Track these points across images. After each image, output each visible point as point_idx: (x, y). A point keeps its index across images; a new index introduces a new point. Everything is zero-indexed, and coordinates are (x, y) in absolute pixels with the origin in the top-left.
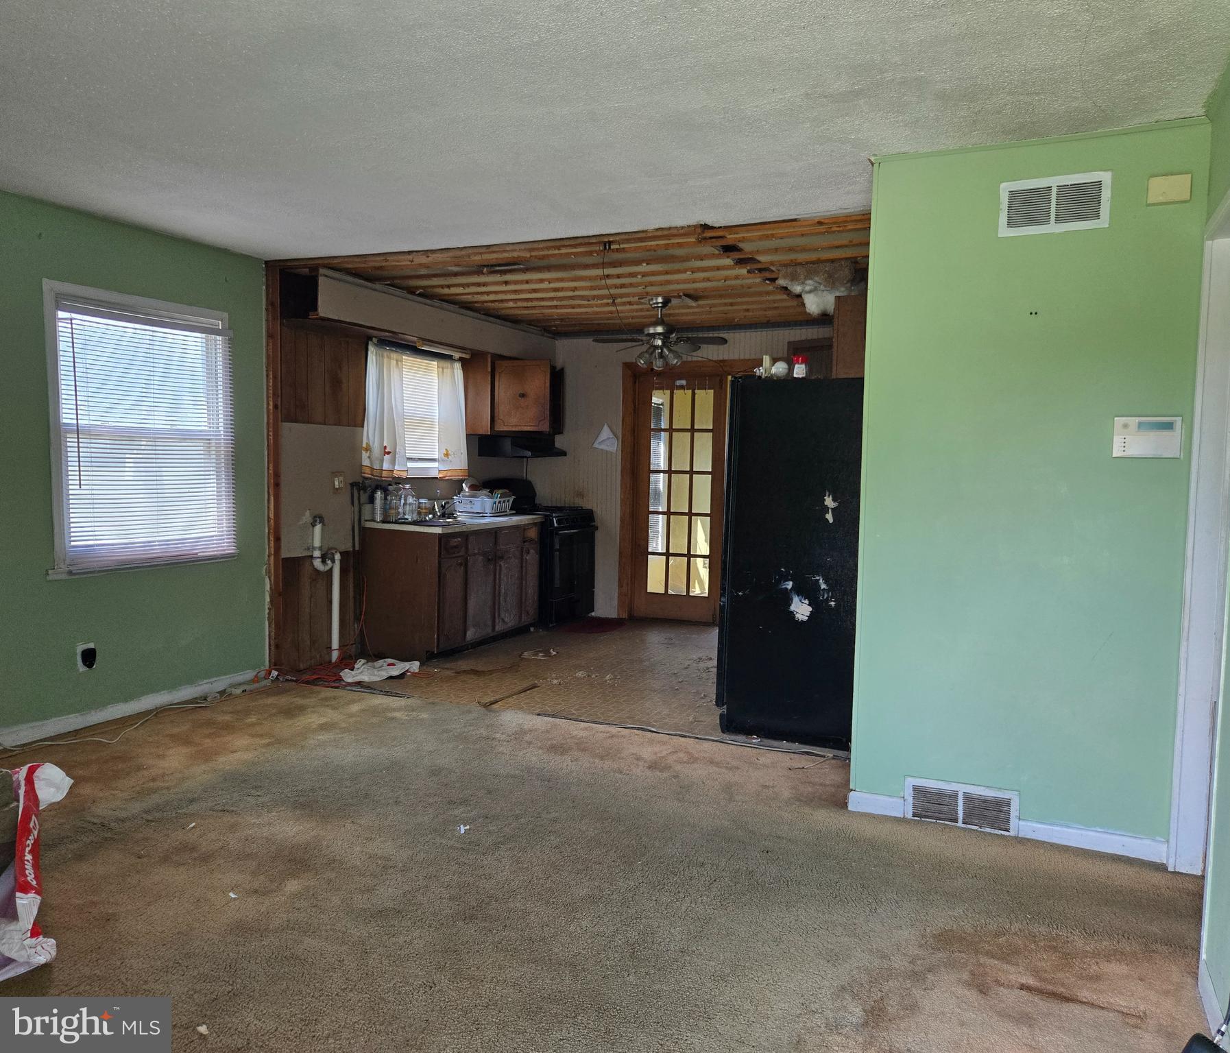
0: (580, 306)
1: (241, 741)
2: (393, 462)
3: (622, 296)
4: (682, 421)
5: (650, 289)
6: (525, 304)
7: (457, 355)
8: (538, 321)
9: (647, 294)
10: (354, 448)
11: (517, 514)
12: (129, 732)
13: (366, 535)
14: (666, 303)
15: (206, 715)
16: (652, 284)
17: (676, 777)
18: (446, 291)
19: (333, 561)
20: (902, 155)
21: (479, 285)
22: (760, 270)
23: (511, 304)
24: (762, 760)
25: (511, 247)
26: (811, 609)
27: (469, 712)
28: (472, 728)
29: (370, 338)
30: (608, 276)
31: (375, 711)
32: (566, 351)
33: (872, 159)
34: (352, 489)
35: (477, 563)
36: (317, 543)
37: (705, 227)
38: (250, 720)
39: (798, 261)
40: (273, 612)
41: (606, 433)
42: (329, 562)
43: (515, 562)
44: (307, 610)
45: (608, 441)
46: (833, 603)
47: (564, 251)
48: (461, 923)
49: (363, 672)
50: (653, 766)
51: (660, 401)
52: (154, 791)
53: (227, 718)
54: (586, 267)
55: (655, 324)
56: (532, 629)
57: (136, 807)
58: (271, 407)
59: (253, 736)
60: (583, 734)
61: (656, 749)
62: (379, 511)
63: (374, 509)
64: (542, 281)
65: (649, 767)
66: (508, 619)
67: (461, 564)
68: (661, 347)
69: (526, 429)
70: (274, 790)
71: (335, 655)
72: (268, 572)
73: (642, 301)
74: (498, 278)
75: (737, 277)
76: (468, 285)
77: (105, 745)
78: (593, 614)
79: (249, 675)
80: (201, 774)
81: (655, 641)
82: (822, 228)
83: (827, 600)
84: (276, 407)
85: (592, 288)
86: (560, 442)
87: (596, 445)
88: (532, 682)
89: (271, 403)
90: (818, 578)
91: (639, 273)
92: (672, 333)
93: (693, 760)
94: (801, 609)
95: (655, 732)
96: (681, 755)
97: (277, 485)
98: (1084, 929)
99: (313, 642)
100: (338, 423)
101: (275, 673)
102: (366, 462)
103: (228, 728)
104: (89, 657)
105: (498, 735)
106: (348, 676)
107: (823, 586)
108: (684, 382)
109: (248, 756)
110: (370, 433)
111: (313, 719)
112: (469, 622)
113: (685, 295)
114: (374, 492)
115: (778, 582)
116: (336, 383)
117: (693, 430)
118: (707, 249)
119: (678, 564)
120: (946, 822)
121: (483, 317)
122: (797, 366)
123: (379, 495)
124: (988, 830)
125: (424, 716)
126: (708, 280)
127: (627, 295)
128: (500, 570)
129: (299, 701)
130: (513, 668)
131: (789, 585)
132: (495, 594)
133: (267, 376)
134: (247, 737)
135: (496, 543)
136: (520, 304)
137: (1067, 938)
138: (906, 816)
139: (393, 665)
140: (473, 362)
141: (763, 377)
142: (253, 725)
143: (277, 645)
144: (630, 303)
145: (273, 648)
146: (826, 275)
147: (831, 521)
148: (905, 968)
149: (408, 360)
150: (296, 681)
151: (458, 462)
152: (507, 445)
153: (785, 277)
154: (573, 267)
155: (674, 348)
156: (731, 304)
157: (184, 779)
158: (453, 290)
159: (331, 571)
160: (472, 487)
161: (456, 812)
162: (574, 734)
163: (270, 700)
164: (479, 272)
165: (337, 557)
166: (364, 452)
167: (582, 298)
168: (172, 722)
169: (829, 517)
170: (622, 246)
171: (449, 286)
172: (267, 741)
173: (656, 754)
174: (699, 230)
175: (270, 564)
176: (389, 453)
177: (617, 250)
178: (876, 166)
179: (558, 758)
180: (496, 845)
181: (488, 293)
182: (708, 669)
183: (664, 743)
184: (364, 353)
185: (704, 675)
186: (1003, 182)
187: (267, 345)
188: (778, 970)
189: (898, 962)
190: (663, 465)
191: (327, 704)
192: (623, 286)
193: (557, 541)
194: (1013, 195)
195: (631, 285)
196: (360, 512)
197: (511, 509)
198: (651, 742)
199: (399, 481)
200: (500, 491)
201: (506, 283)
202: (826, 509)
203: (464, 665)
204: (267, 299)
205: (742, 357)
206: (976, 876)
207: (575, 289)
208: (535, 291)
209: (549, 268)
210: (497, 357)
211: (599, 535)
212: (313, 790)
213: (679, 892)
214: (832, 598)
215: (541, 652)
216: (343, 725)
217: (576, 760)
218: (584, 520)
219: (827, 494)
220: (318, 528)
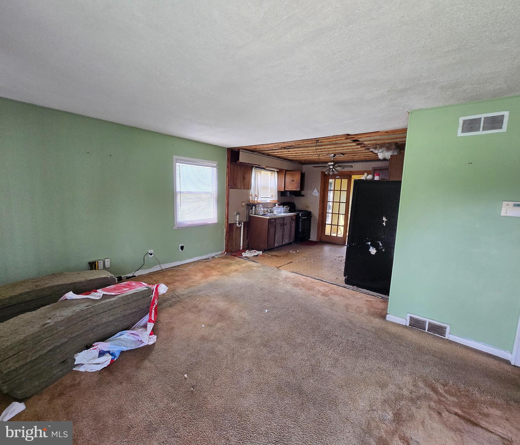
0: (309, 157)
1: (215, 273)
2: (258, 199)
3: (322, 154)
4: (338, 188)
5: (330, 152)
6: (294, 157)
7: (276, 170)
8: (298, 160)
9: (329, 153)
10: (248, 195)
11: (290, 212)
12: (190, 267)
13: (250, 218)
14: (334, 156)
15: (208, 263)
16: (330, 151)
17: (330, 299)
18: (273, 154)
19: (241, 224)
20: (421, 110)
21: (281, 152)
22: (364, 146)
23: (291, 157)
24: (358, 296)
25: (290, 142)
26: (376, 251)
27: (273, 269)
28: (273, 275)
29: (253, 167)
30: (318, 149)
31: (249, 267)
32: (305, 168)
33: (409, 111)
34: (247, 206)
35: (278, 226)
36: (238, 220)
37: (348, 135)
38: (218, 266)
39: (377, 143)
40: (226, 237)
41: (316, 191)
42: (240, 225)
43: (289, 226)
44: (235, 237)
45: (316, 193)
46: (384, 250)
47: (305, 143)
48: (262, 347)
49: (247, 254)
50: (324, 295)
51: (332, 181)
52: (192, 286)
53: (213, 265)
54: (311, 147)
55: (331, 162)
56: (293, 243)
57: (187, 291)
58: (227, 185)
59: (218, 271)
60: (304, 280)
61: (325, 288)
62: (253, 211)
63: (252, 211)
64: (299, 151)
65: (322, 295)
66: (286, 241)
67: (274, 227)
68: (332, 169)
69: (294, 190)
70: (220, 290)
71: (241, 248)
72: (225, 227)
73: (328, 155)
74: (286, 150)
75: (357, 148)
76: (279, 152)
77: (184, 270)
78: (310, 239)
79: (220, 253)
80: (204, 282)
81: (327, 249)
82: (388, 134)
83: (382, 249)
84: (228, 185)
85: (313, 152)
86: (303, 193)
87: (312, 194)
88: (291, 261)
89: (227, 184)
90: (379, 242)
91: (327, 148)
92: (336, 165)
93: (336, 294)
94: (373, 251)
95: (325, 282)
96: (332, 291)
97: (228, 205)
98: (479, 388)
99: (236, 245)
100: (244, 189)
101: (226, 253)
102: (251, 199)
103: (213, 268)
104: (182, 248)
105: (280, 278)
106: (244, 254)
107: (381, 245)
108: (339, 177)
109: (216, 278)
110: (252, 191)
111: (233, 268)
112: (276, 241)
113: (340, 154)
114: (252, 207)
115: (366, 242)
116: (244, 178)
117: (341, 190)
118: (349, 141)
119: (335, 227)
120: (421, 330)
121: (283, 160)
122: (376, 177)
123: (254, 207)
124: (437, 335)
125: (261, 269)
126: (348, 149)
127: (323, 154)
128: (285, 228)
129: (231, 261)
130: (286, 256)
131: (369, 243)
132: (283, 235)
133: (227, 177)
134: (216, 272)
135: (284, 221)
136: (293, 157)
137: (473, 392)
138: (407, 325)
139: (256, 252)
140: (280, 172)
141: (364, 179)
142: (219, 268)
143: (227, 246)
144: (324, 156)
145: (226, 246)
146: (386, 147)
147: (385, 225)
148: (409, 396)
149: (263, 172)
150: (231, 255)
151: (275, 198)
152: (288, 194)
153: (372, 148)
154: (307, 147)
155: (336, 168)
156: (354, 156)
157: (200, 283)
158: (275, 154)
159: (241, 227)
160: (279, 205)
161: (266, 304)
162: (301, 280)
163: (224, 260)
164: (281, 149)
165: (243, 223)
166: (250, 196)
167: (310, 155)
168: (200, 265)
169: (384, 224)
170: (322, 141)
171: (274, 153)
172: (221, 273)
173: (325, 290)
174: (346, 136)
175: (226, 225)
176: (257, 196)
177: (320, 142)
178: (410, 114)
179: (296, 288)
180: (275, 318)
181: (284, 154)
182: (342, 260)
183: (328, 286)
184: (251, 170)
185: (340, 262)
186: (461, 117)
187: (227, 169)
188: (362, 387)
189: (406, 392)
190: (331, 200)
191: (237, 263)
192: (322, 151)
193: (301, 220)
194: (465, 122)
195: (324, 151)
196: (249, 211)
197: (289, 211)
198: (323, 285)
199: (259, 204)
200: (286, 206)
201: (289, 151)
202: (383, 221)
203: (274, 253)
204: (227, 157)
205: (357, 170)
206: (433, 356)
207: (308, 152)
208: (297, 153)
209: (300, 147)
210: (286, 171)
211: (312, 218)
212: (229, 291)
213: (329, 346)
214: (383, 248)
215: (294, 251)
216: (240, 270)
217: (301, 290)
218: (309, 214)
219: (384, 217)
220: (238, 216)
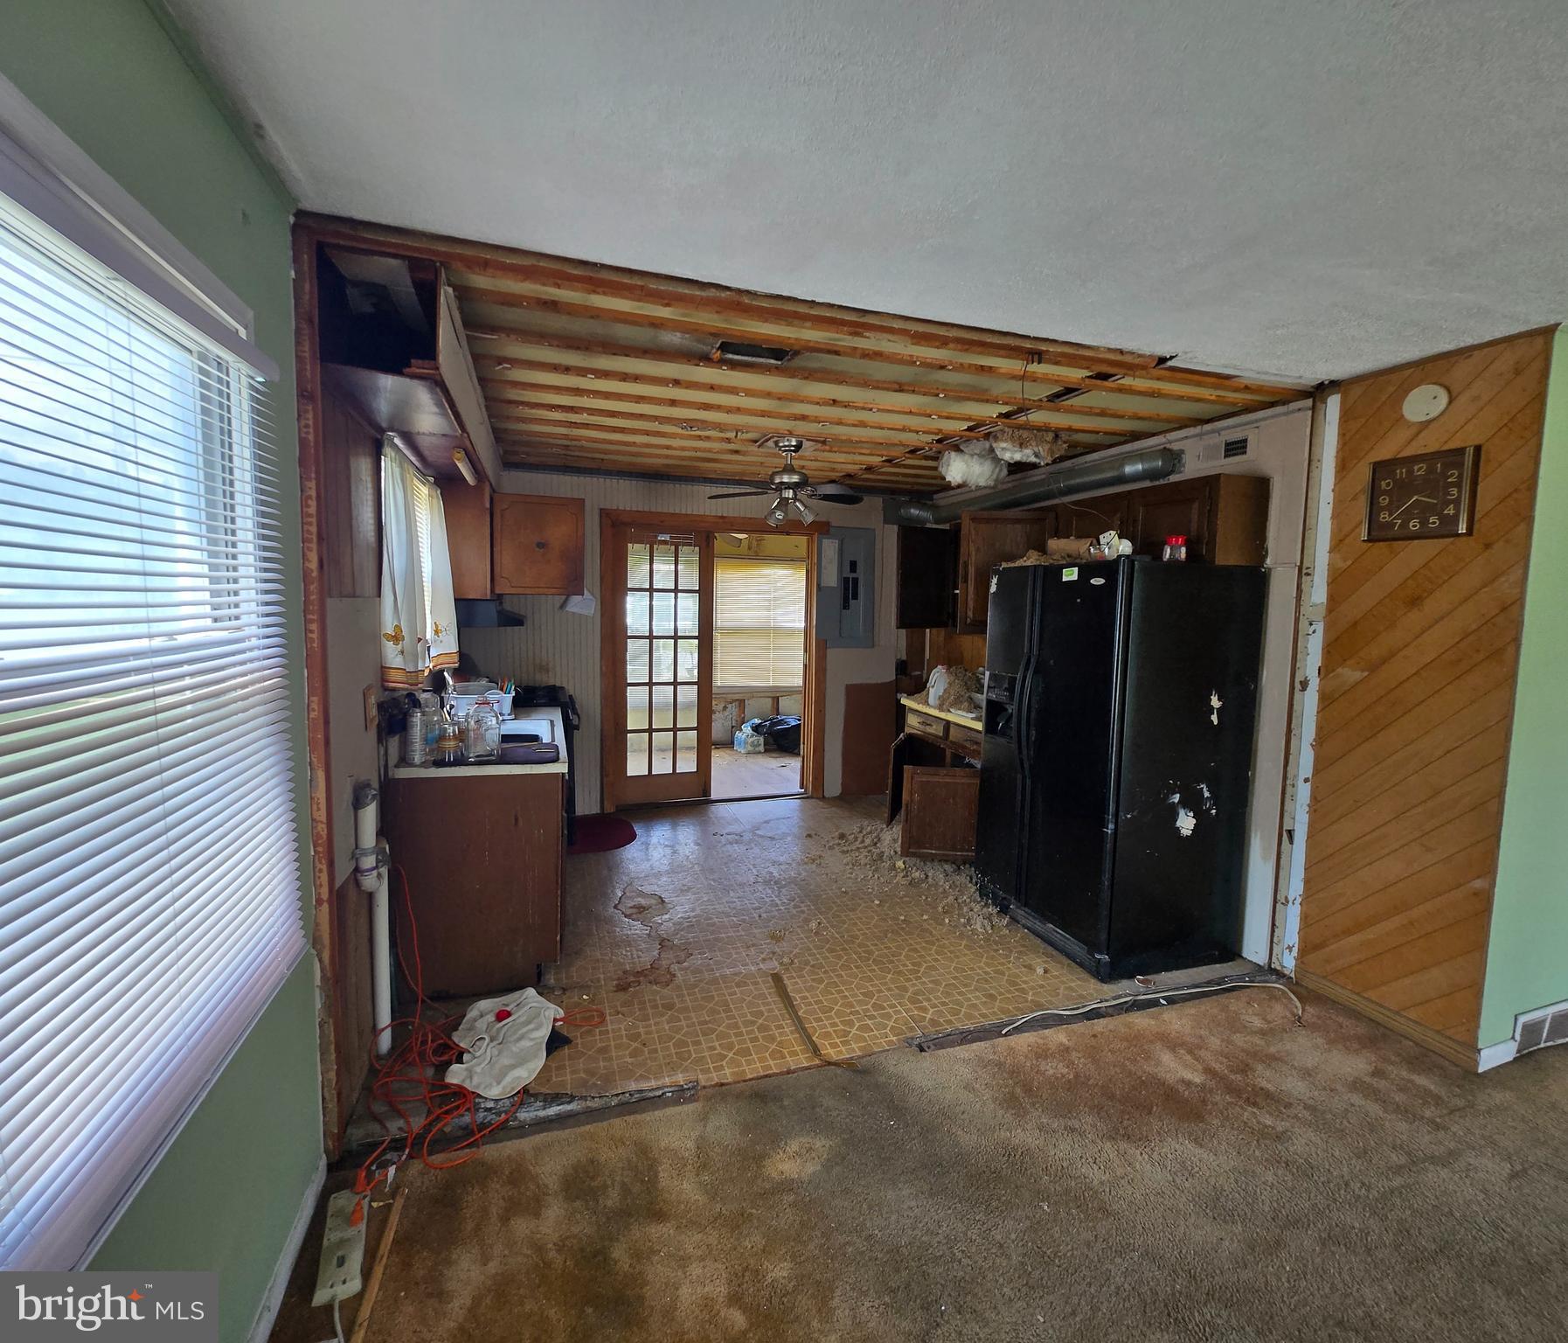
2: (423, 655)
14: (796, 448)
26: (1194, 821)
34: (379, 715)
36: (369, 841)
42: (382, 870)
45: (584, 603)
46: (1214, 812)
58: (313, 565)
62: (418, 746)
63: (405, 743)
69: (548, 591)
71: (385, 1039)
83: (1210, 809)
84: (321, 564)
87: (566, 608)
89: (313, 556)
90: (1202, 786)
94: (1186, 823)
107: (1207, 794)
108: (666, 537)
110: (399, 610)
115: (1167, 797)
117: (676, 591)
120: (1533, 1048)
131: (1176, 798)
138: (1514, 1057)
139: (504, 1012)
147: (1216, 722)
151: (451, 642)
159: (380, 884)
165: (387, 853)
166: (390, 643)
169: (1215, 718)
176: (420, 640)
202: (1212, 710)
214: (1214, 805)
219: (1213, 693)
220: (371, 810)
